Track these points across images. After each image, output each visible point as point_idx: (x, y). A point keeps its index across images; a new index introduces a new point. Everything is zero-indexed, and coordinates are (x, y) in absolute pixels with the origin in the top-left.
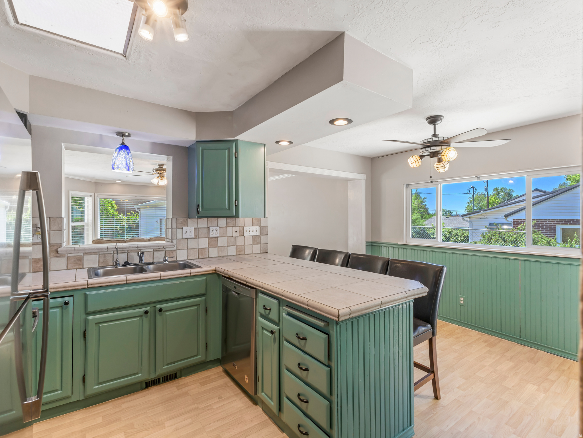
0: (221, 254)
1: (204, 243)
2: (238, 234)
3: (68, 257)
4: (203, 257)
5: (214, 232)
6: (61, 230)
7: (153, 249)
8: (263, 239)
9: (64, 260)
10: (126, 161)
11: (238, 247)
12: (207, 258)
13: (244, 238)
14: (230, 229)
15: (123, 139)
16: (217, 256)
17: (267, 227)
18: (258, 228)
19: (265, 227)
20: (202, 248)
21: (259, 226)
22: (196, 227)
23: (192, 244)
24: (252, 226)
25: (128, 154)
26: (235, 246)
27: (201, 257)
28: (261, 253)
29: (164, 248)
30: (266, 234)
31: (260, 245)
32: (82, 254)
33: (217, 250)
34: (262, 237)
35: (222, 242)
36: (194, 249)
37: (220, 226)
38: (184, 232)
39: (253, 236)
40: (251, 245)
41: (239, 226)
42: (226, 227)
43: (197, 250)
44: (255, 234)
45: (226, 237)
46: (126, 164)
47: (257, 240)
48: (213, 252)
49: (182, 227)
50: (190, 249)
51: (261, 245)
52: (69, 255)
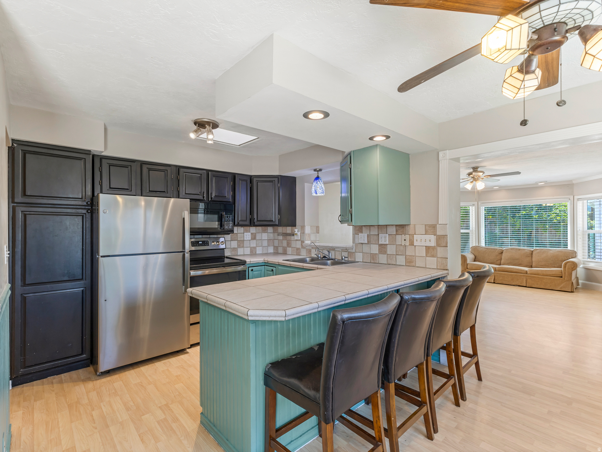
0: (390, 262)
1: (375, 249)
2: (407, 243)
3: (307, 249)
4: (374, 262)
5: (383, 239)
6: (304, 233)
7: (342, 249)
8: (440, 251)
9: (305, 250)
10: (315, 188)
11: (408, 257)
12: (377, 263)
13: (415, 248)
14: (399, 237)
15: (318, 173)
16: (386, 263)
17: (446, 236)
18: (433, 238)
19: (443, 236)
20: (373, 254)
21: (435, 235)
22: (369, 234)
23: (366, 249)
24: (425, 234)
25: (317, 183)
26: (404, 255)
27: (372, 262)
28: (437, 269)
29: (346, 249)
30: (444, 245)
31: (436, 258)
32: (311, 248)
33: (386, 257)
34: (439, 249)
35: (391, 250)
36: (367, 253)
37: (389, 234)
38: (360, 237)
39: (426, 246)
40: (424, 257)
41: (410, 234)
42: (395, 235)
43: (370, 254)
44: (428, 244)
45: (395, 245)
46: (315, 190)
47: (431, 252)
48: (383, 259)
49: (358, 233)
50: (364, 253)
51: (438, 259)
52: (307, 248)
